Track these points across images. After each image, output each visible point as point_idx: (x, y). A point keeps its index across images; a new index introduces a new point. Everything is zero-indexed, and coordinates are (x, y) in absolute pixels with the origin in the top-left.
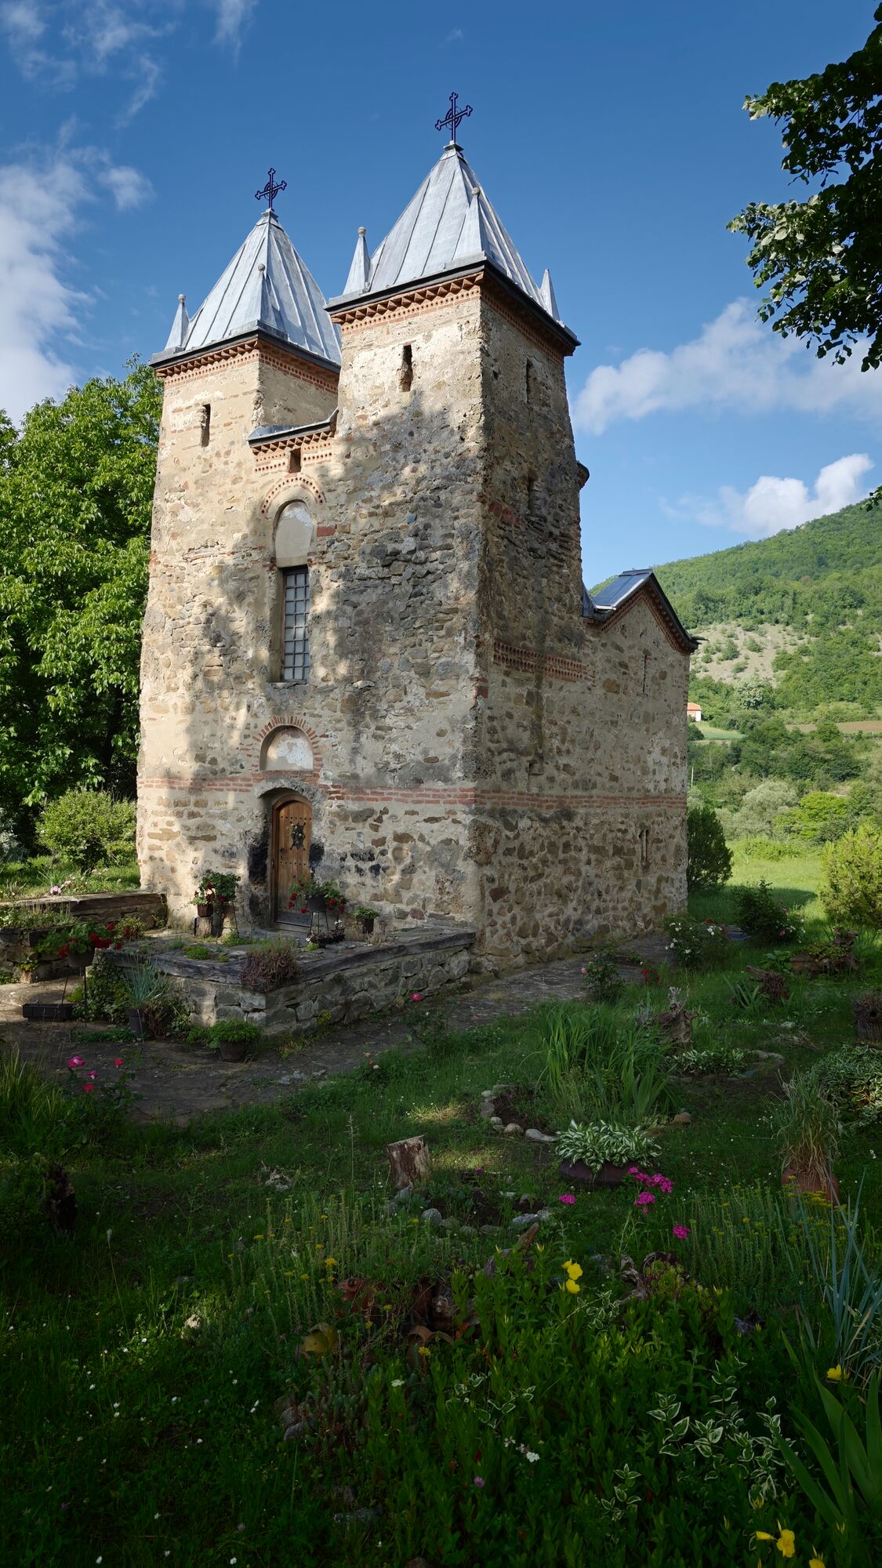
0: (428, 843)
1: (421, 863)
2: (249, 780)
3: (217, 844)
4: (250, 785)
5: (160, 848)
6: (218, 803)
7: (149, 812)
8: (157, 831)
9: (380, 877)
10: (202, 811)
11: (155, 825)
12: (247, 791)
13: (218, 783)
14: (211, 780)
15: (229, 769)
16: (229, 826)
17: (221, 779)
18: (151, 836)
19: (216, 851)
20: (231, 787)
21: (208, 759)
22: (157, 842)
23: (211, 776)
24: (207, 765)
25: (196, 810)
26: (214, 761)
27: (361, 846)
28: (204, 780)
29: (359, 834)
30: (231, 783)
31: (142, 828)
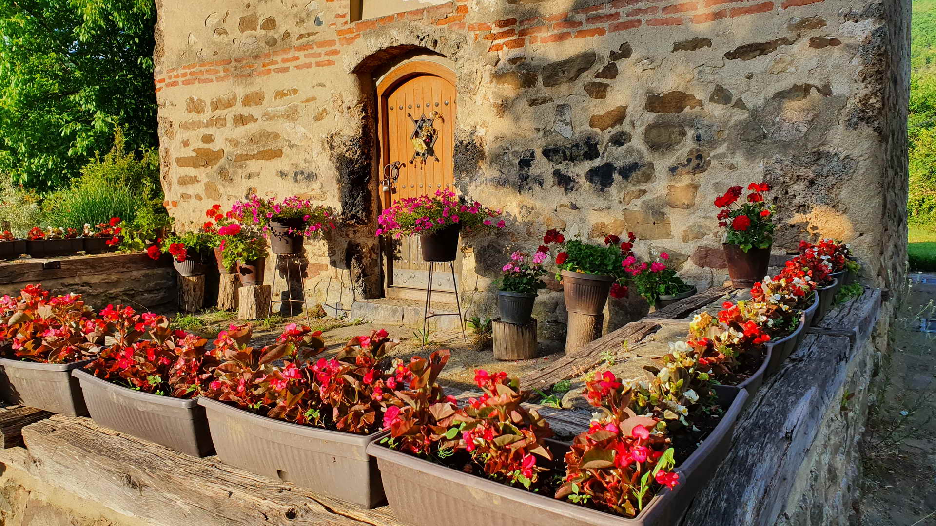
0: (740, 104)
1: (722, 149)
2: (332, 43)
3: (282, 164)
4: (336, 52)
5: (194, 180)
6: (280, 94)
7: (176, 126)
8: (188, 153)
9: (613, 190)
10: (255, 111)
11: (186, 144)
12: (330, 63)
13: (278, 59)
14: (267, 55)
15: (295, 31)
16: (301, 130)
17: (285, 50)
18: (181, 162)
19: (283, 175)
20: (303, 60)
21: (261, 22)
22: (191, 171)
23: (266, 49)
24: (260, 32)
25: (246, 111)
26: (270, 23)
27: (567, 132)
28: (257, 57)
29: (561, 109)
30: (301, 54)
31: (167, 151)
